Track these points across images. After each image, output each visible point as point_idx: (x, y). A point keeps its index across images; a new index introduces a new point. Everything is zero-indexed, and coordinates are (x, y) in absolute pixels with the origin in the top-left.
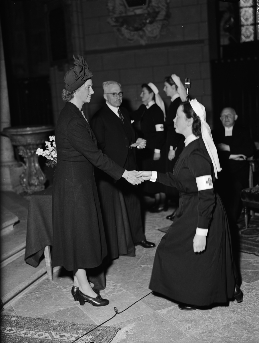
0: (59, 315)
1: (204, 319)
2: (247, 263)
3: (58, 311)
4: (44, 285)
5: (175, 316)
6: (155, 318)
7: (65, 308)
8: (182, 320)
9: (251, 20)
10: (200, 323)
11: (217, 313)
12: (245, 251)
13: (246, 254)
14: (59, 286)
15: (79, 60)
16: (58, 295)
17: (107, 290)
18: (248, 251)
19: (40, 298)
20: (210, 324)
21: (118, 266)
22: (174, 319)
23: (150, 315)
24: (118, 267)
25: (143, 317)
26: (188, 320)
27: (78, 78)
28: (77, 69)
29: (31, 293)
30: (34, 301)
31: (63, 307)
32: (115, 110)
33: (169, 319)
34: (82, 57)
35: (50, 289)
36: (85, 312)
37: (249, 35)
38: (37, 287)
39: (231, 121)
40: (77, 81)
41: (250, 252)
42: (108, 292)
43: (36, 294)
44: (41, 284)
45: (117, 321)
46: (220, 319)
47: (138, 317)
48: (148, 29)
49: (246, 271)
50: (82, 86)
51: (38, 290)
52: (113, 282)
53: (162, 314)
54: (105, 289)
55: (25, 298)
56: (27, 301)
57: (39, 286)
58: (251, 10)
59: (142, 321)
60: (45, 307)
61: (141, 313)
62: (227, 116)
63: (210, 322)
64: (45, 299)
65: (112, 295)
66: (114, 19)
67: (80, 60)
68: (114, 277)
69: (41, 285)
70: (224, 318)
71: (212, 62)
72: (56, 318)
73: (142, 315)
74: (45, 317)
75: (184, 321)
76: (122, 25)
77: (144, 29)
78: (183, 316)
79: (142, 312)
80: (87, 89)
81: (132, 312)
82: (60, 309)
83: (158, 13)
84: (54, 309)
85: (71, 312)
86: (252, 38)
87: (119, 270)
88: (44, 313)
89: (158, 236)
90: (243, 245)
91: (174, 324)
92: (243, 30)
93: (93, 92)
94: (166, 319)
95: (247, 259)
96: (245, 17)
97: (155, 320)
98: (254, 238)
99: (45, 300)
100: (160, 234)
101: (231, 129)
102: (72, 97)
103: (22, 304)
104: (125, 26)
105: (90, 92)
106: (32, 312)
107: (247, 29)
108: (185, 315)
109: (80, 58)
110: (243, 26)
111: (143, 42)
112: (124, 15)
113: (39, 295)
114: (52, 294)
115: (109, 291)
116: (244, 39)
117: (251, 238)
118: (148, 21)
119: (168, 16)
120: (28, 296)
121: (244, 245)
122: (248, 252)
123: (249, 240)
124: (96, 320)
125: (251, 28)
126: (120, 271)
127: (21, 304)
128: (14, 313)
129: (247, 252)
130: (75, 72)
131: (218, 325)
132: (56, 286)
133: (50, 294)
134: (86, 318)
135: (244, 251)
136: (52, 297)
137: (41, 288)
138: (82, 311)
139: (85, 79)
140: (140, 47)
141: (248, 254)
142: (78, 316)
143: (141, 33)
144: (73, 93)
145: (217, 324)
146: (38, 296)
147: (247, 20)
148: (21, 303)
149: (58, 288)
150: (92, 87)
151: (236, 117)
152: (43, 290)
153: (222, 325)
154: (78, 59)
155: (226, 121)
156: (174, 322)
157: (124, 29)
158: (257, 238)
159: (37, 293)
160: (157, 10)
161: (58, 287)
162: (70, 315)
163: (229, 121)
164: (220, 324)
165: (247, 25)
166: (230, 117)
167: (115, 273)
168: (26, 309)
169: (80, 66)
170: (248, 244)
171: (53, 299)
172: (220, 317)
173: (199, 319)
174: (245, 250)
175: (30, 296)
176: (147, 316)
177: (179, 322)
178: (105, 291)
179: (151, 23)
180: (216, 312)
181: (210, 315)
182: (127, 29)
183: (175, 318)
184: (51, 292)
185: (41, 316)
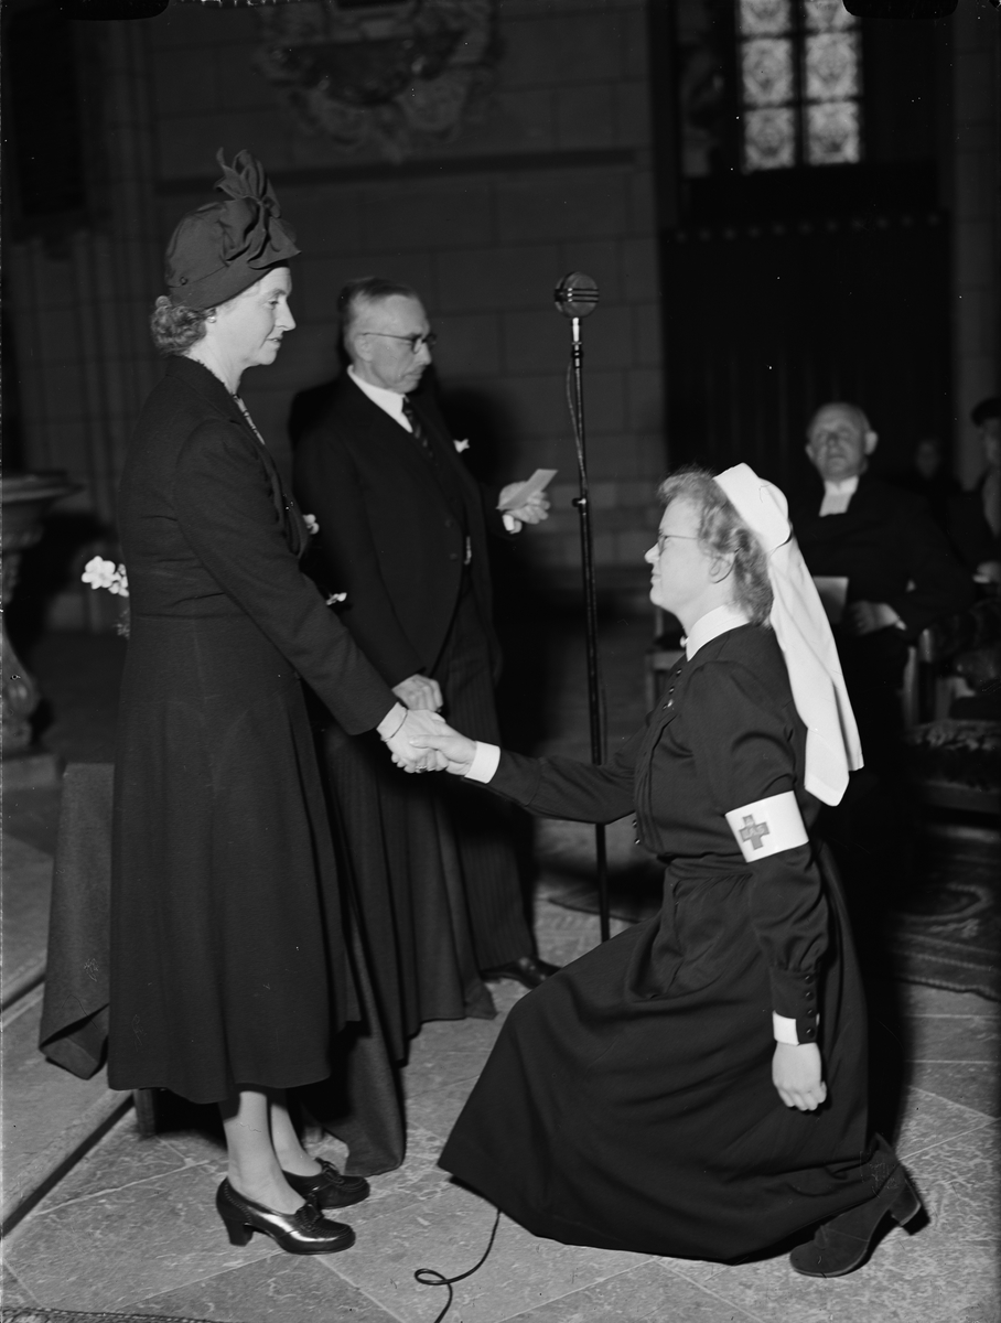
0: (230, 1294)
1: (874, 1283)
2: (959, 1030)
3: (221, 1278)
4: (127, 1159)
5: (745, 1276)
6: (661, 1290)
7: (246, 1259)
8: (780, 1293)
9: (782, 89)
10: (861, 1304)
11: (915, 1255)
12: (937, 982)
13: (945, 993)
14: (195, 1159)
15: (242, 176)
16: (203, 1203)
17: (414, 1169)
18: (947, 980)
19: (122, 1217)
20: (905, 1304)
21: (428, 1061)
22: (743, 1292)
23: (634, 1278)
24: (430, 1065)
25: (609, 1287)
26: (808, 1294)
27: (234, 251)
28: (235, 216)
29: (77, 1195)
30: (98, 1234)
31: (236, 1258)
32: (391, 403)
33: (722, 1293)
34: (259, 165)
35: (158, 1173)
36: (343, 1277)
37: (774, 144)
38: (97, 1169)
39: (851, 454)
40: (227, 266)
41: (958, 987)
42: (421, 1180)
43: (97, 1198)
44: (110, 1153)
45: (499, 1313)
46: (941, 1283)
47: (587, 1289)
48: (417, 98)
49: (972, 1065)
50: (245, 293)
51: (103, 1183)
52: (430, 1134)
53: (688, 1271)
54: (402, 1167)
55: (54, 1221)
56: (68, 1233)
57: (104, 1162)
58: (781, 50)
59: (610, 1304)
60: (154, 1257)
61: (592, 1267)
62: (833, 436)
63: (904, 1299)
64: (148, 1222)
65: (438, 1190)
66: (278, 55)
67: (247, 176)
68: (428, 1110)
69: (111, 1158)
70: (954, 1278)
71: (665, 239)
72: (218, 1307)
73: (601, 1280)
74: (168, 1309)
75: (791, 1297)
76: (311, 80)
77: (400, 98)
78: (777, 1274)
79: (596, 1266)
80: (268, 305)
81: (551, 1265)
82: (225, 1265)
83: (457, 36)
84: (197, 1266)
85: (281, 1277)
86: (785, 157)
87: (438, 1079)
88: (158, 1290)
89: (559, 927)
90: (921, 958)
91: (754, 1311)
92: (754, 123)
93: (290, 324)
94: (709, 1292)
95: (957, 1016)
96: (761, 77)
97: (662, 1298)
98: (952, 927)
99: (147, 1228)
100: (564, 919)
101: (849, 486)
102: (199, 335)
103: (48, 1248)
104: (325, 84)
105: (278, 323)
106: (100, 1285)
107: (767, 120)
108: (784, 1271)
109: (249, 167)
110: (753, 107)
111: (394, 152)
112: (319, 39)
113: (115, 1206)
114: (170, 1198)
115: (421, 1174)
116: (755, 158)
117: (940, 929)
118: (417, 67)
119: (494, 51)
120: (63, 1210)
121: (920, 956)
122: (951, 985)
123: (937, 935)
124: (402, 1310)
125: (783, 119)
126: (444, 1084)
127: (42, 1249)
128: (22, 1294)
129: (944, 984)
130: (223, 225)
131: (940, 1309)
132: (182, 1160)
133: (165, 1196)
134: (357, 1304)
135: (931, 981)
136: (174, 1212)
137: (114, 1169)
138: (328, 1269)
139: (262, 262)
140: (383, 171)
141: (952, 994)
142: (316, 1297)
143: (387, 114)
144: (205, 318)
145: (933, 1305)
146: (108, 1206)
147: (766, 85)
148: (42, 1245)
149: (194, 1170)
150: (290, 302)
151: (872, 439)
152: (129, 1181)
153: (957, 1307)
154: (239, 168)
155: (829, 456)
156: (747, 1302)
157: (319, 98)
158: (962, 925)
159: (102, 1197)
160: (454, 25)
161: (190, 1162)
162: (277, 1292)
163: (841, 456)
164: (946, 1304)
165: (769, 106)
166: (848, 440)
167: (425, 1092)
168: (73, 1271)
169: (248, 201)
170: (935, 951)
171: (183, 1218)
172: (935, 1272)
173: (851, 1286)
174: (934, 978)
175: (75, 1209)
176: (623, 1279)
177: (771, 1305)
178: (403, 1176)
179: (429, 74)
180: (912, 1251)
181: (892, 1264)
182: (333, 94)
183: (749, 1287)
184: (164, 1190)
185: (147, 1301)
